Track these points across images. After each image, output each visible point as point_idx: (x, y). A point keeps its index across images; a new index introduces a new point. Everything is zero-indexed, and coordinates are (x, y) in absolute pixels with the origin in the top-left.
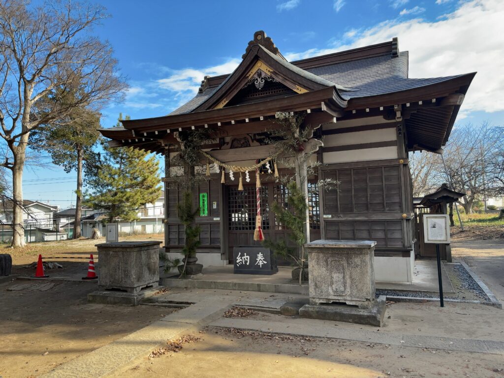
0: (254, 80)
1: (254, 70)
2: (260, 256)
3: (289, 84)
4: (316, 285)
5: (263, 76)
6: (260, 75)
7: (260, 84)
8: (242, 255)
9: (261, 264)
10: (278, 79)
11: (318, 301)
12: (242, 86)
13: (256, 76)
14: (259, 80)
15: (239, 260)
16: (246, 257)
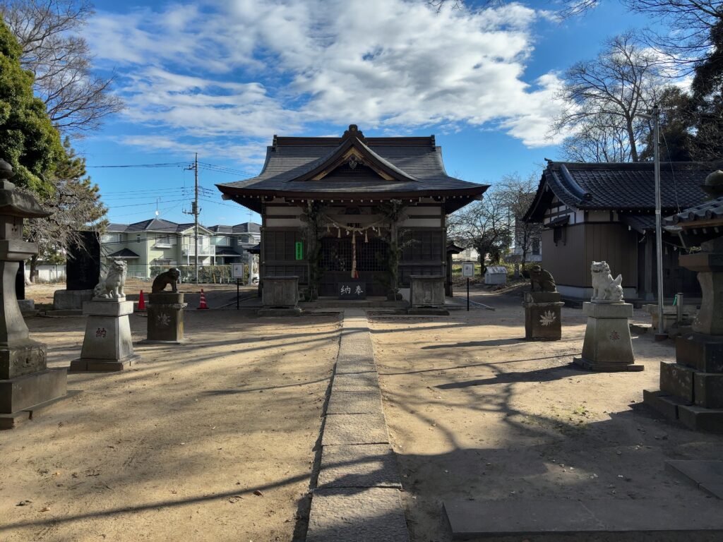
0: (348, 162)
1: (349, 153)
2: (358, 288)
3: (376, 170)
4: (416, 298)
5: (356, 159)
6: (353, 159)
7: (353, 164)
8: (345, 287)
9: (359, 292)
10: (367, 164)
11: (417, 306)
12: (339, 164)
13: (350, 159)
14: (353, 162)
15: (342, 290)
16: (348, 289)
